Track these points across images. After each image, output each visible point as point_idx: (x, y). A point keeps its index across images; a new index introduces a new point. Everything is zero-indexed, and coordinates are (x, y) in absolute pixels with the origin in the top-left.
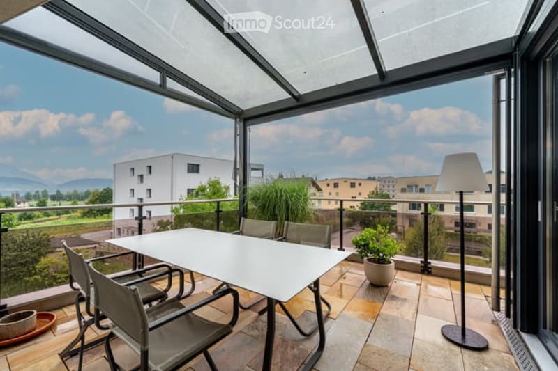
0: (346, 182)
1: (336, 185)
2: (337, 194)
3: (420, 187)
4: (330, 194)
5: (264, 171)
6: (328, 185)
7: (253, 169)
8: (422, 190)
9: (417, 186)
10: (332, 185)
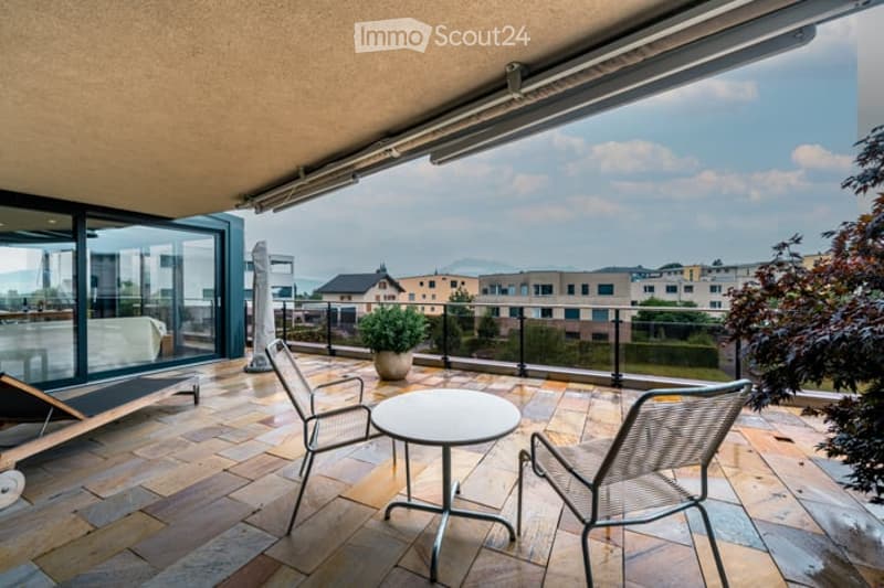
0: (444, 279)
1: (432, 284)
2: (434, 296)
3: (504, 287)
4: (424, 296)
5: (295, 264)
6: (422, 284)
7: (273, 262)
8: (504, 292)
9: (500, 286)
10: (426, 284)
